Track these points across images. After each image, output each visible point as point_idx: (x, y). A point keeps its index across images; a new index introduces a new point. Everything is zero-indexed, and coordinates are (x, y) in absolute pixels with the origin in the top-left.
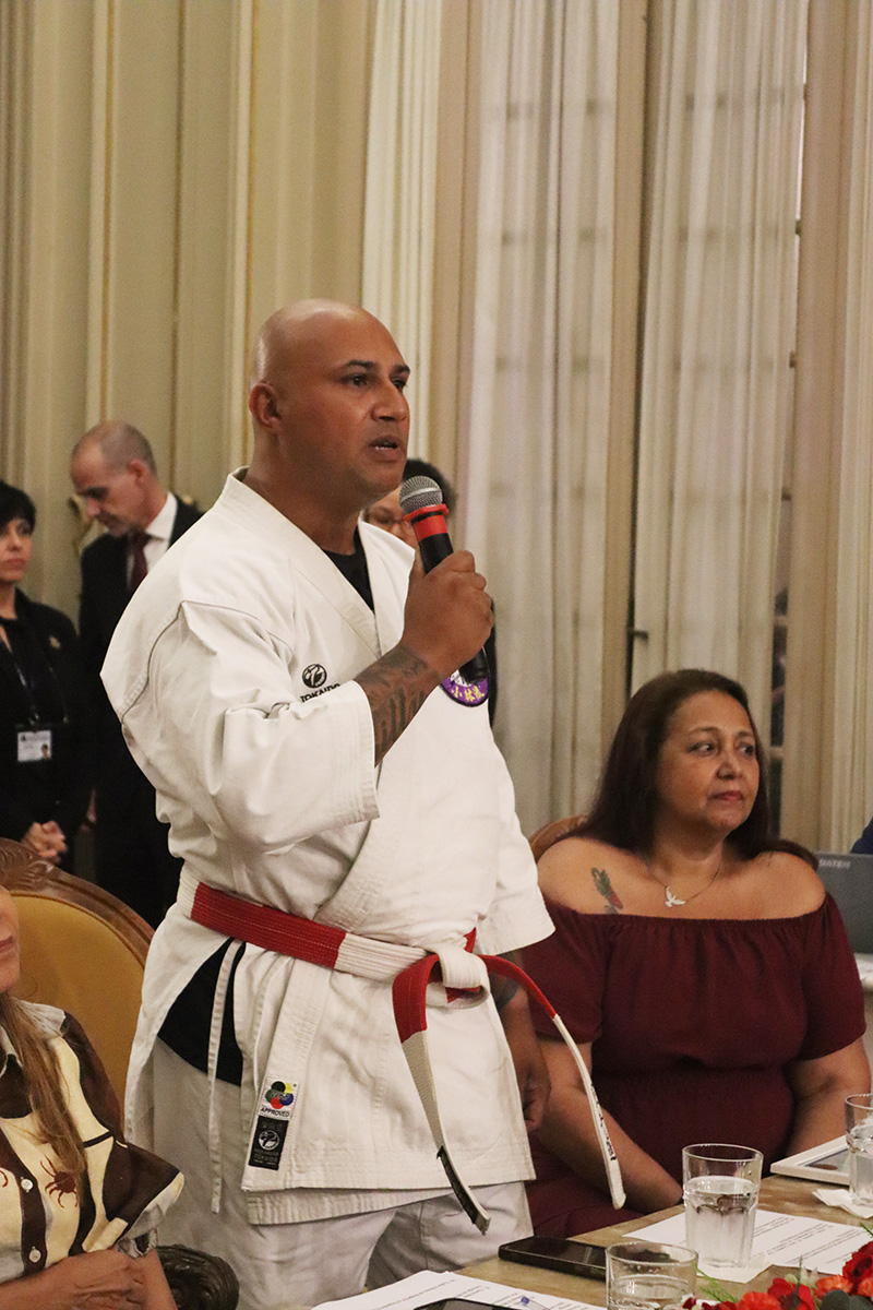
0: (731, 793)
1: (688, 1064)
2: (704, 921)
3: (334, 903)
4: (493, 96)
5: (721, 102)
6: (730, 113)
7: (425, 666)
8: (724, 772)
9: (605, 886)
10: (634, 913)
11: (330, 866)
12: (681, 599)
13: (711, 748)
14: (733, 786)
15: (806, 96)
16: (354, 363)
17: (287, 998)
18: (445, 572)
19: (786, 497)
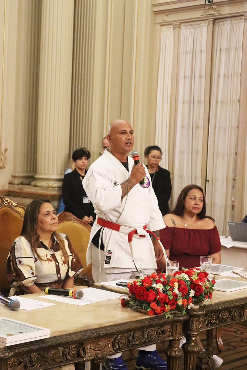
0: (196, 207)
1: (187, 254)
2: (191, 229)
3: (118, 221)
4: (182, 74)
5: (225, 76)
6: (226, 78)
7: (132, 182)
8: (196, 204)
9: (174, 222)
10: (178, 227)
11: (118, 214)
12: (216, 173)
13: (194, 199)
14: (197, 206)
15: (241, 75)
16: (122, 130)
17: (111, 236)
18: (137, 166)
19: (236, 154)
